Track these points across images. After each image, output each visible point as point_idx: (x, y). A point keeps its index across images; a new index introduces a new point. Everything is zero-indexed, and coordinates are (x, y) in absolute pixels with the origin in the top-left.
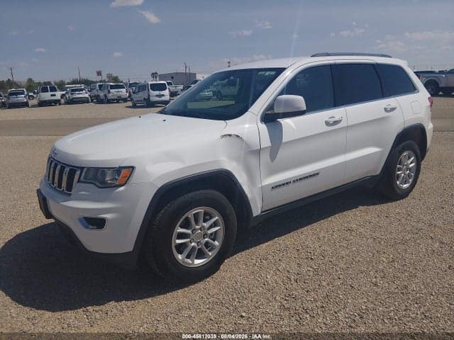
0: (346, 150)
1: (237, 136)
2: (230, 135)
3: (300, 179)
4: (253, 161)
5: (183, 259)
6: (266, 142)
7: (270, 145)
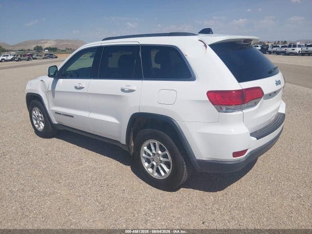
3: (65, 115)
7: (51, 90)
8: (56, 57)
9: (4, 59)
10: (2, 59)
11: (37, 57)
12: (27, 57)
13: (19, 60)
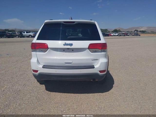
8: (140, 35)
9: (114, 35)
10: (113, 35)
11: (129, 35)
12: (124, 35)
13: (120, 35)
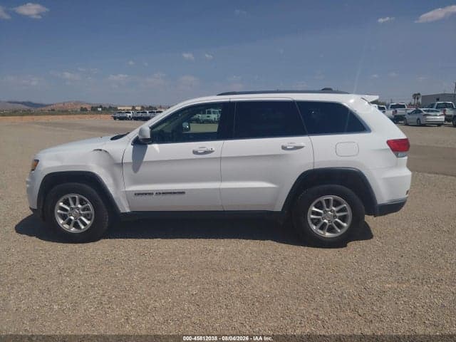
0: (221, 179)
1: (106, 151)
2: (101, 150)
3: (163, 193)
4: (117, 170)
5: (62, 224)
6: (128, 158)
7: (131, 161)
